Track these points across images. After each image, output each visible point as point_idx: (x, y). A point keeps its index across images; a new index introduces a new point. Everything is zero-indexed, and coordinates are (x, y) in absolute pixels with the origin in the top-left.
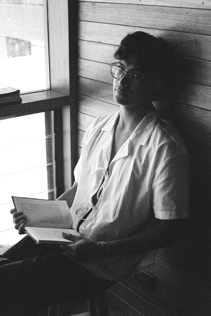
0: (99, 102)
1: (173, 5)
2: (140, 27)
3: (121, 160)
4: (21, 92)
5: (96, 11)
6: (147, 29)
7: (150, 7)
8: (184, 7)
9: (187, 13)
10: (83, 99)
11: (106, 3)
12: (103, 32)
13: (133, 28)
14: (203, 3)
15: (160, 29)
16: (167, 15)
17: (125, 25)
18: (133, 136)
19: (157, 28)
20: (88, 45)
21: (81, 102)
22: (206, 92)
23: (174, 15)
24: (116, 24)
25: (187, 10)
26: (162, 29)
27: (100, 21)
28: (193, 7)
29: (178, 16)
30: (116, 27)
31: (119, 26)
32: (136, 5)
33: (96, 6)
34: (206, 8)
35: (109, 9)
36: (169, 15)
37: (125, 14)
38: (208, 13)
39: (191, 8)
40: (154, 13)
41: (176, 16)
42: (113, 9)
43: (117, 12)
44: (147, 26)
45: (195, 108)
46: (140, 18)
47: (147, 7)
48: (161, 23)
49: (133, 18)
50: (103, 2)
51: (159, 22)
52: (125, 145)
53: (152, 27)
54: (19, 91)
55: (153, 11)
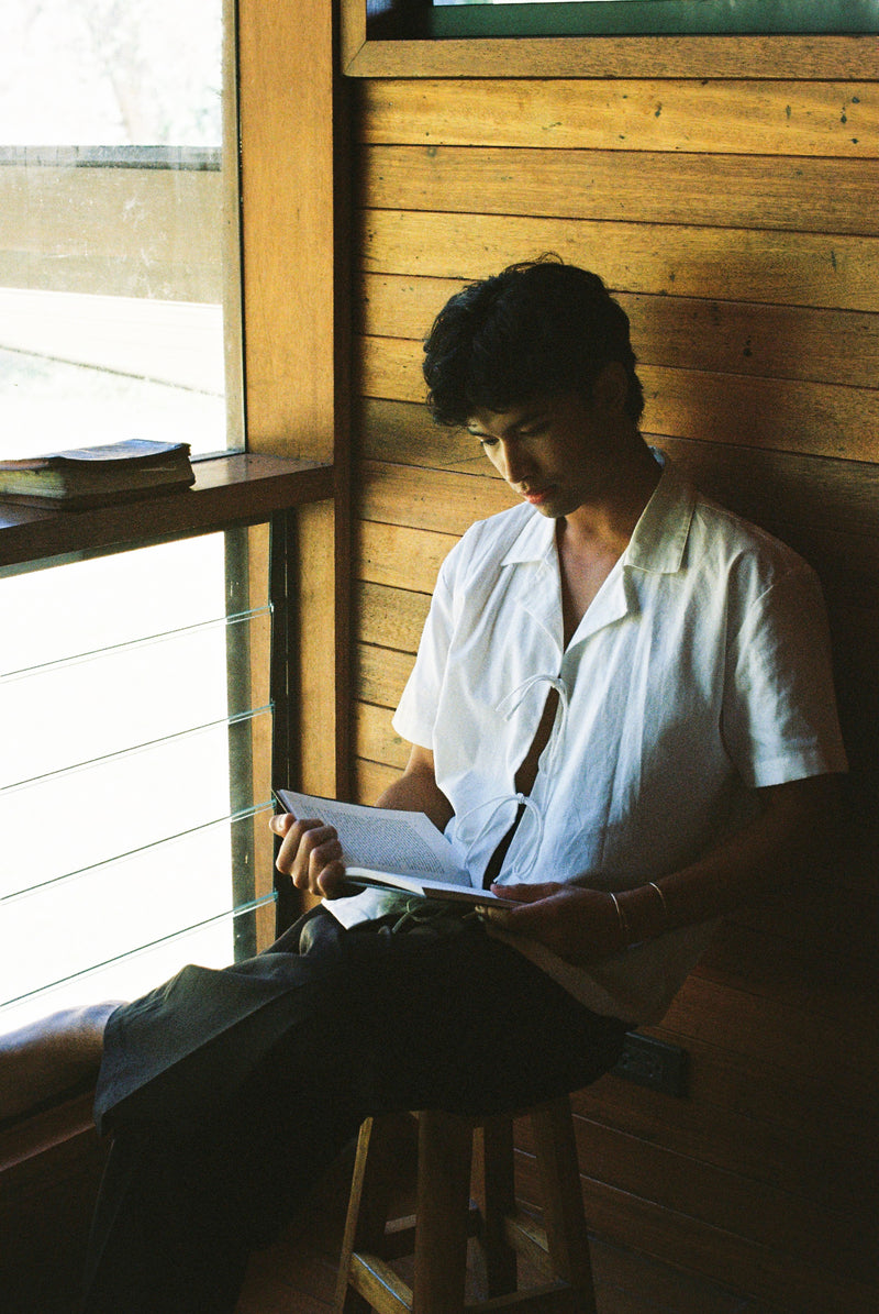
0: (453, 479)
1: (745, 149)
2: (621, 221)
3: (602, 634)
4: (195, 453)
5: (443, 174)
6: (649, 226)
7: (660, 156)
8: (787, 153)
9: (799, 173)
10: (383, 474)
11: (482, 147)
12: (470, 243)
13: (592, 226)
14: (855, 141)
15: (699, 225)
16: (726, 179)
17: (563, 218)
18: (634, 554)
19: (686, 220)
20: (408, 290)
21: (374, 486)
22: (871, 408)
23: (752, 181)
24: (526, 216)
25: (797, 162)
26: (706, 223)
27: (458, 208)
28: (822, 154)
29: (766, 180)
30: (523, 224)
31: (536, 221)
32: (605, 154)
33: (444, 158)
34: (865, 155)
35: (498, 167)
36: (732, 179)
37: (560, 182)
38: (870, 169)
39: (814, 157)
40: (675, 176)
41: (758, 181)
42: (513, 167)
43: (529, 176)
44: (648, 218)
45: (830, 463)
46: (622, 192)
47: (650, 156)
48: (701, 206)
49: (595, 192)
50: (471, 146)
51: (695, 204)
52: (609, 588)
53: (670, 217)
54: (188, 446)
55: (674, 169)
